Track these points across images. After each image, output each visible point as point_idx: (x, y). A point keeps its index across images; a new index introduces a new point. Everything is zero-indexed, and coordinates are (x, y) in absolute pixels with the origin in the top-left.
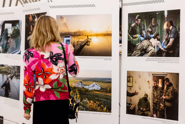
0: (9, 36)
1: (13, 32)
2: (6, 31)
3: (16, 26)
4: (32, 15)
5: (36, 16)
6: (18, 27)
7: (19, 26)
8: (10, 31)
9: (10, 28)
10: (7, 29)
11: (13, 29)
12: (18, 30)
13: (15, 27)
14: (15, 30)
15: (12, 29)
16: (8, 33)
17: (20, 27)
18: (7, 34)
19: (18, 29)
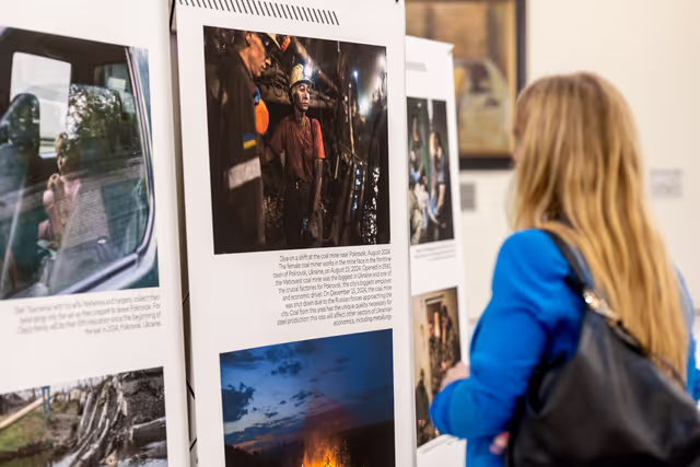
0: (47, 152)
1: (80, 128)
2: (18, 111)
3: (102, 84)
4: (264, 37)
5: (301, 50)
6: (124, 96)
7: (129, 89)
8: (59, 119)
9: (52, 95)
10: (28, 101)
11: (81, 101)
12: (125, 116)
13: (97, 89)
14: (96, 112)
15: (72, 102)
16: (43, 133)
17: (135, 100)
18: (31, 139)
19: (119, 107)
